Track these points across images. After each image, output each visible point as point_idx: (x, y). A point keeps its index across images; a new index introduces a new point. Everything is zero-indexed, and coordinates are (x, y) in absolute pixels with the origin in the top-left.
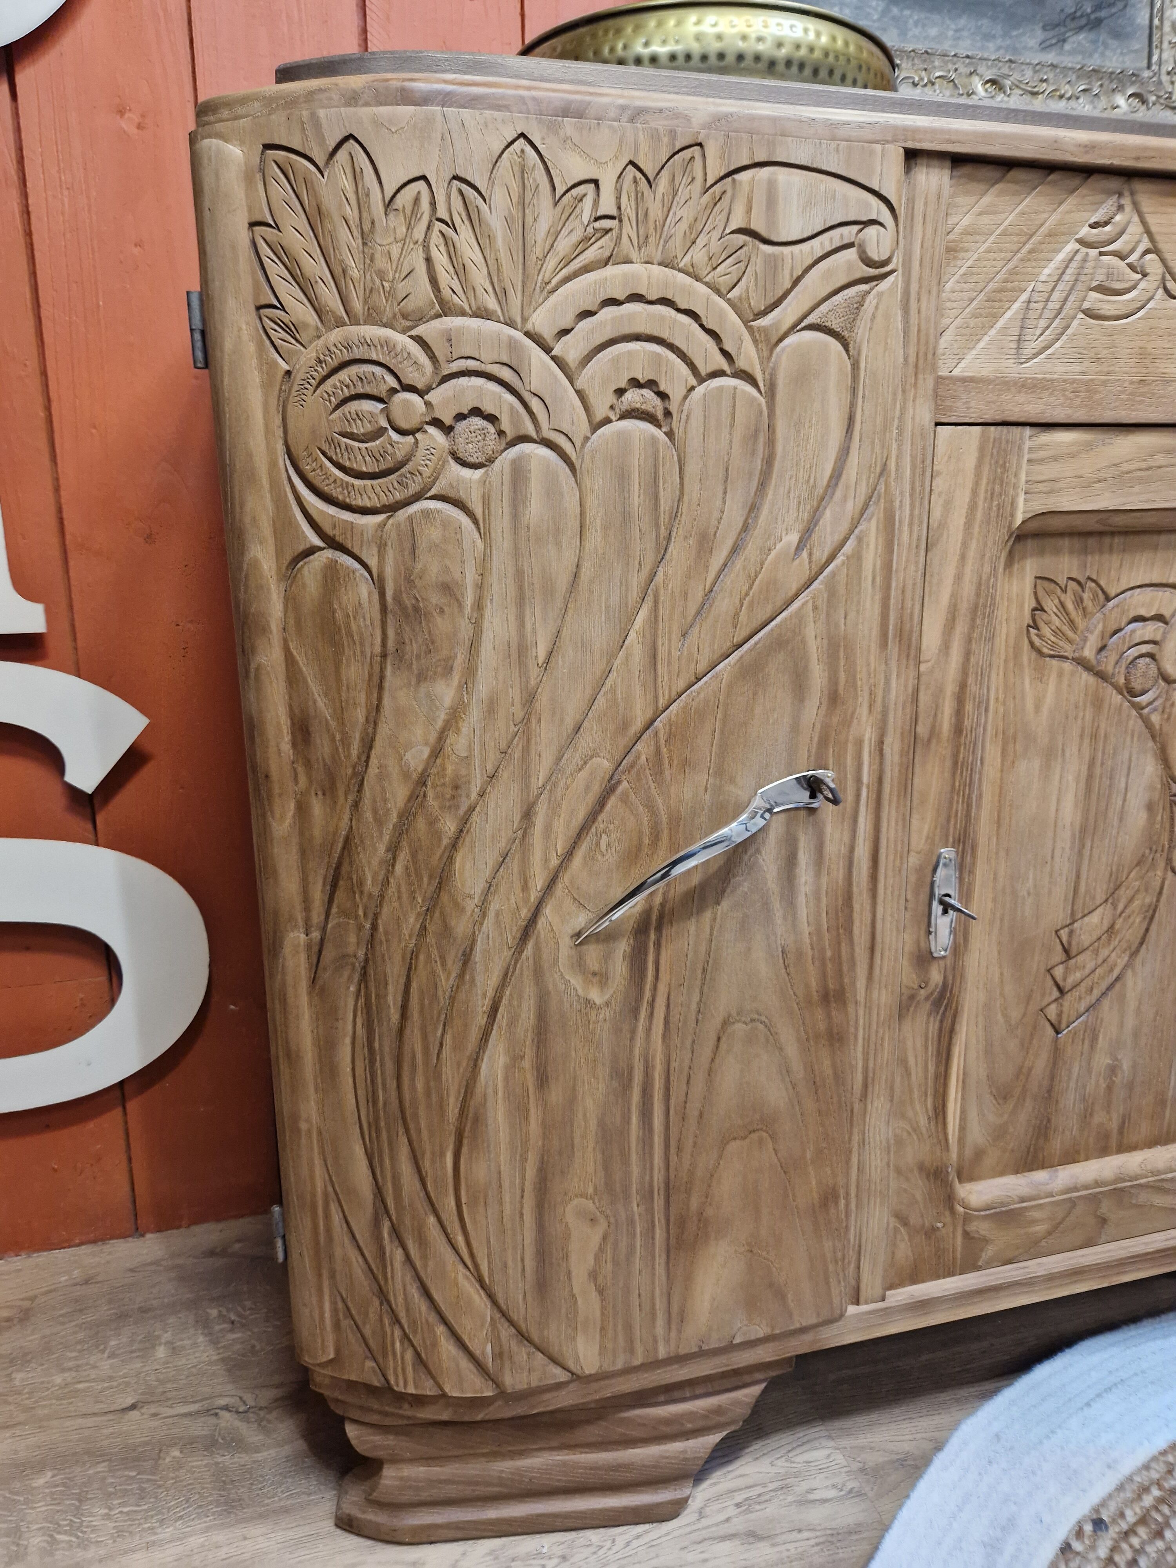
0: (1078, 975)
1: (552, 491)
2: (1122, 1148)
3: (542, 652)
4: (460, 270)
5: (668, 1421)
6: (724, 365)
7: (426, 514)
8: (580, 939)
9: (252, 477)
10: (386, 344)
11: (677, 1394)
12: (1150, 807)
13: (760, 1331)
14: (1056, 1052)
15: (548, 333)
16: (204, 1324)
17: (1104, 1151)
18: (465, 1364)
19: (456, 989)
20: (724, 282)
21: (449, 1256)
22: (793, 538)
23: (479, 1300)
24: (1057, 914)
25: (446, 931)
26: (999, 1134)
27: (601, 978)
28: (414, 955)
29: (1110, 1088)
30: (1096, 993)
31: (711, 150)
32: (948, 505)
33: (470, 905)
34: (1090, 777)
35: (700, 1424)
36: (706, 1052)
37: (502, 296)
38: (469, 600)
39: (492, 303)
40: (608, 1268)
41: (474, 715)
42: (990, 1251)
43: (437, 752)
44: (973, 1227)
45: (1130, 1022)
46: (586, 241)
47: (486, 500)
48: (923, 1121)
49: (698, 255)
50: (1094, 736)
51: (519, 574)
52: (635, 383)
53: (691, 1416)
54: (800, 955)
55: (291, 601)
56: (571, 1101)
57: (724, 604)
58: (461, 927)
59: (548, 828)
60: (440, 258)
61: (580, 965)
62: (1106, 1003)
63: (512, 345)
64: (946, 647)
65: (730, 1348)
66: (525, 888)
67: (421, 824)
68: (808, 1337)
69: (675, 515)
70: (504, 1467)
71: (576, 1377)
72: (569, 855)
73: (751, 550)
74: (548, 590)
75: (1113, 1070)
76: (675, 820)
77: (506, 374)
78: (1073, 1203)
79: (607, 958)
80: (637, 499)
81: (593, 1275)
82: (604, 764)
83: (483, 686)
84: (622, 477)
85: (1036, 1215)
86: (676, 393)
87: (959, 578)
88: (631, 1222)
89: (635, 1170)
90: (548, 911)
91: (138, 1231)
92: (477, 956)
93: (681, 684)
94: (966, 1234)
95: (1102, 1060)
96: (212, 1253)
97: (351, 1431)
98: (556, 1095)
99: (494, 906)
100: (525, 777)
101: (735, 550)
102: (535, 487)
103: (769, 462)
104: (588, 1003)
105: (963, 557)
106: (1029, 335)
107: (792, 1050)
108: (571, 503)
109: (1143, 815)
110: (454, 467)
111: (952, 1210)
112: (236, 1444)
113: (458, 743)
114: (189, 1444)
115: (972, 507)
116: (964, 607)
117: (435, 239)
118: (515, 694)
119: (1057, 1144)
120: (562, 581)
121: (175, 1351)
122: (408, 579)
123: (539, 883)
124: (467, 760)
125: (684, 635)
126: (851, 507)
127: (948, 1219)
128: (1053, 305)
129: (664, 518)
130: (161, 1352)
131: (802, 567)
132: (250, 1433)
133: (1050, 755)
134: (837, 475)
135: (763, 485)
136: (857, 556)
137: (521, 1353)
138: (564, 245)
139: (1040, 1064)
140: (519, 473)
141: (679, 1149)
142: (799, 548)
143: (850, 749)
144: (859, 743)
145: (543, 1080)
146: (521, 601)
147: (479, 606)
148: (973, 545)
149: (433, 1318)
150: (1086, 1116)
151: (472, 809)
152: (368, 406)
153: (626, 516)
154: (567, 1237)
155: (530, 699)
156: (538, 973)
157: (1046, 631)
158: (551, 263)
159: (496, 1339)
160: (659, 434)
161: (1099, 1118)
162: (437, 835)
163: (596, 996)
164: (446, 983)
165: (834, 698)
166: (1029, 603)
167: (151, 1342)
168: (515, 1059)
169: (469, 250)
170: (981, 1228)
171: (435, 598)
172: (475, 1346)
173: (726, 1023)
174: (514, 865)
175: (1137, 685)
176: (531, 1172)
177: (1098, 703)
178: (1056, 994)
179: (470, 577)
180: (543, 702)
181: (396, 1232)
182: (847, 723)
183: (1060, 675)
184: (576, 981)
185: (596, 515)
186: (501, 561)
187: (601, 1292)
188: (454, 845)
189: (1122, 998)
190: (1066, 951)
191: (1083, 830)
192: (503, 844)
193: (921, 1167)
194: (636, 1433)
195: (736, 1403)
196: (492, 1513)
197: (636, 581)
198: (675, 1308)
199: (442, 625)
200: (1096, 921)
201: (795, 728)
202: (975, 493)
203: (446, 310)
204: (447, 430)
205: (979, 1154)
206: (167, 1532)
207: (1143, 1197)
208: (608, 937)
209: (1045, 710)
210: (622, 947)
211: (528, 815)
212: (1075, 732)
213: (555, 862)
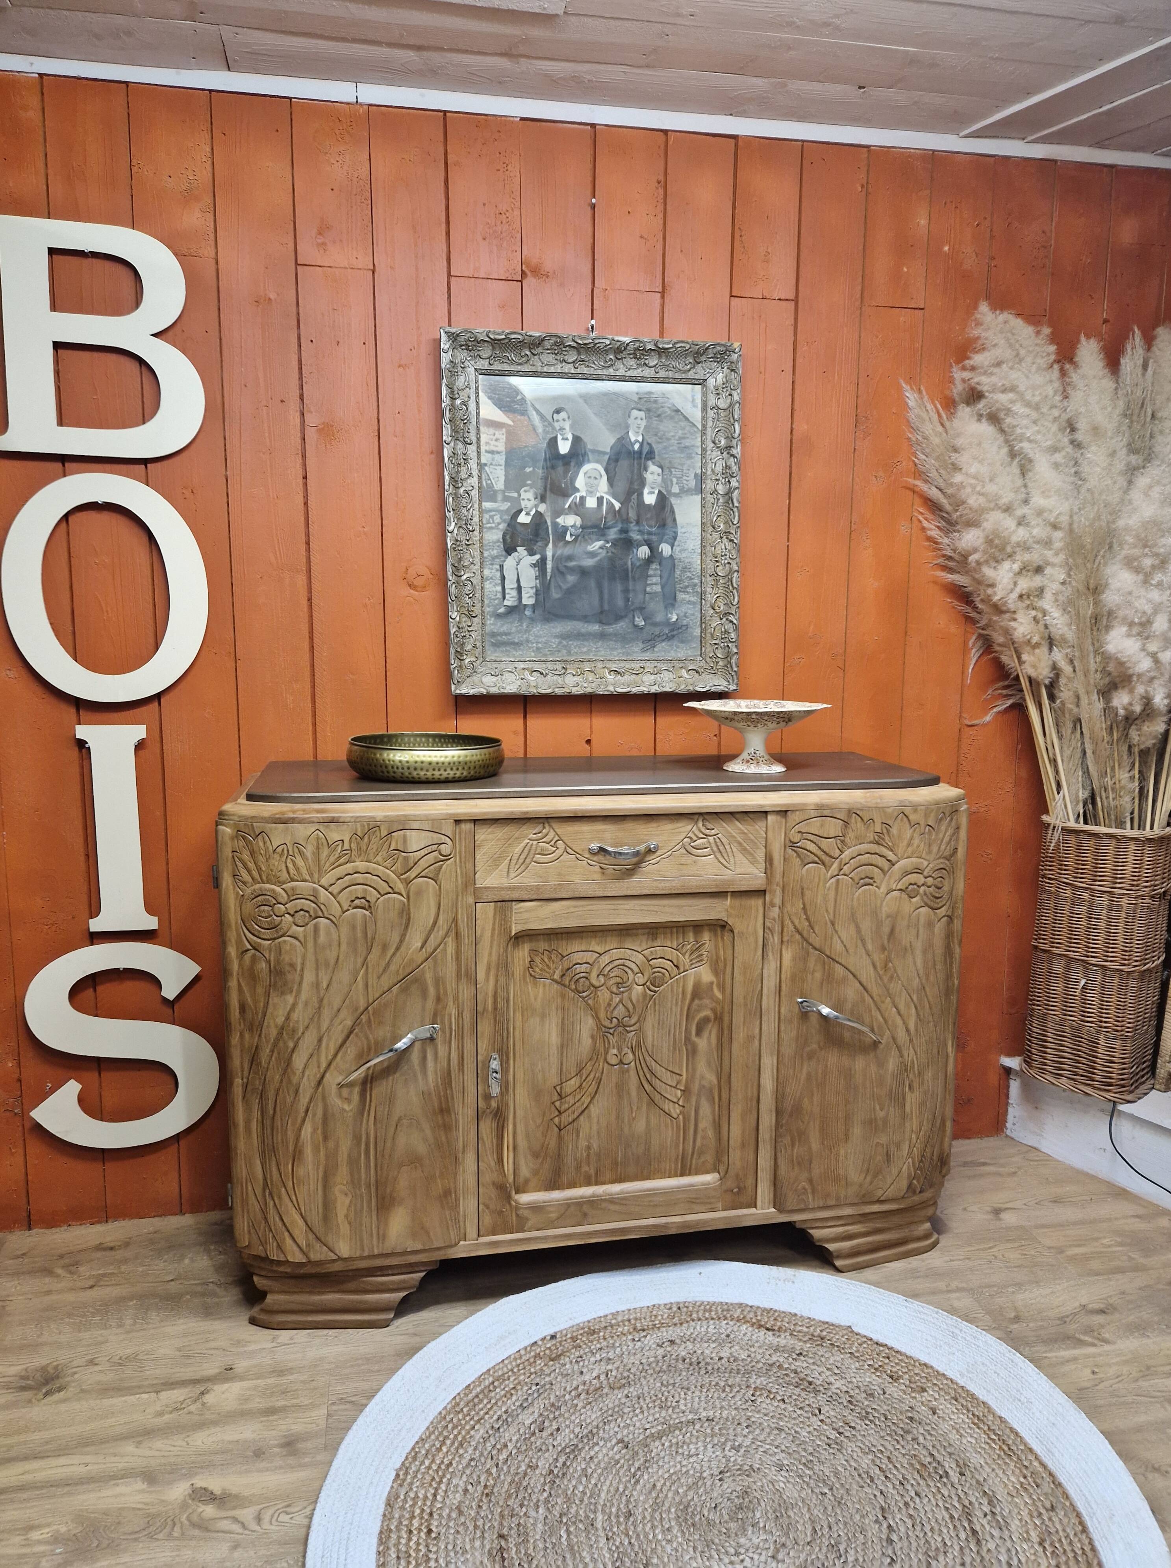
0: (567, 1106)
1: (328, 933)
2: (597, 1183)
3: (325, 985)
4: (297, 869)
5: (382, 1284)
6: (390, 890)
7: (285, 941)
8: (341, 1086)
9: (230, 926)
10: (273, 890)
11: (386, 1272)
12: (592, 1037)
13: (419, 1247)
14: (560, 1138)
15: (326, 886)
16: (208, 1251)
17: (589, 1184)
18: (295, 1248)
19: (293, 1103)
20: (389, 866)
21: (290, 1204)
22: (419, 944)
23: (301, 1222)
24: (553, 1079)
25: (289, 1081)
26: (536, 1172)
27: (348, 1100)
28: (278, 1089)
29: (588, 1156)
30: (576, 1114)
31: (382, 828)
32: (483, 929)
33: (298, 1073)
34: (563, 1024)
35: (395, 1286)
36: (392, 1130)
37: (311, 875)
38: (299, 969)
39: (308, 878)
40: (352, 1215)
41: (300, 1006)
42: (529, 1224)
43: (288, 1018)
44: (520, 1212)
45: (595, 1127)
46: (340, 858)
47: (305, 937)
48: (492, 1164)
49: (379, 858)
50: (563, 1009)
51: (317, 960)
52: (358, 898)
53: (393, 1282)
54: (430, 1094)
55: (240, 965)
56: (337, 1146)
57: (393, 967)
58: (295, 1080)
59: (328, 1045)
60: (290, 865)
61: (340, 1096)
62: (582, 1118)
63: (314, 889)
64: (487, 979)
65: (405, 1253)
66: (319, 1067)
67: (281, 1044)
68: (442, 1252)
69: (373, 939)
70: (316, 1298)
71: (340, 1259)
72: (336, 1055)
73: (402, 949)
74: (327, 964)
75: (589, 1148)
76: (377, 1043)
77: (312, 898)
78: (569, 1206)
79: (351, 1093)
80: (359, 934)
81: (346, 1216)
82: (349, 1023)
83: (304, 996)
84: (354, 927)
85: (551, 1209)
86: (372, 900)
87: (490, 954)
88: (361, 1196)
89: (363, 1176)
90: (327, 1075)
91: (181, 1212)
92: (301, 1091)
93: (377, 995)
94: (517, 1215)
95: (583, 1143)
96: (216, 1224)
97: (255, 1278)
98: (331, 1144)
99: (307, 1074)
100: (319, 1028)
101: (397, 949)
102: (322, 933)
103: (409, 919)
104: (344, 1110)
105: (491, 947)
106: (511, 871)
107: (428, 1132)
108: (335, 936)
109: (590, 1041)
110: (294, 927)
111: (510, 1204)
112: (214, 1294)
113: (295, 1016)
114: (195, 1294)
115: (493, 929)
116: (493, 965)
117: (289, 860)
118: (315, 999)
119: (565, 1179)
120: (332, 962)
121: (192, 1260)
122: (278, 962)
123: (324, 1065)
124: (297, 1022)
125: (379, 978)
126: (442, 933)
127: (508, 1207)
128: (521, 861)
129: (369, 940)
130: (187, 1261)
131: (423, 954)
132: (220, 1291)
133: (543, 1016)
134: (435, 923)
135: (407, 927)
136: (445, 950)
137: (318, 1246)
138: (332, 859)
139: (553, 1143)
140: (316, 928)
141: (381, 1169)
142: (422, 947)
143: (447, 1017)
144: (450, 1015)
145: (326, 1138)
146: (317, 969)
147: (302, 970)
148: (495, 943)
149: (284, 1229)
150: (578, 1168)
151: (299, 1039)
152: (266, 908)
153: (356, 940)
154: (335, 1200)
155: (321, 1001)
156: (324, 1098)
157: (537, 970)
158: (328, 865)
159: (307, 1240)
160: (367, 913)
161: (585, 1168)
162: (287, 1047)
163: (346, 1107)
164: (289, 1100)
165: (438, 999)
166: (528, 959)
167: (183, 1257)
168: (315, 1130)
169: (300, 862)
170: (525, 1213)
171: (287, 968)
172: (300, 1242)
173: (400, 1119)
174: (315, 1058)
175: (580, 989)
176: (321, 1174)
177: (563, 996)
178: (557, 1113)
179: (299, 961)
180: (325, 1001)
181: (271, 1194)
182: (445, 1008)
183: (544, 986)
184: (338, 1102)
185: (344, 940)
186: (310, 956)
187: (350, 1223)
188: (293, 1051)
189: (589, 1117)
190: (560, 1095)
191: (562, 1046)
192: (310, 1051)
193: (494, 1183)
194: (369, 1287)
195: (412, 1279)
196: (310, 1318)
197: (360, 960)
198: (381, 1233)
199: (289, 977)
200: (573, 1083)
201: (423, 1009)
202: (494, 924)
203: (292, 880)
204: (292, 916)
205: (527, 1181)
206: (181, 1321)
207: (604, 1205)
208: (351, 1085)
209: (539, 1000)
210: (357, 1090)
211: (320, 1040)
212: (553, 1007)
213: (330, 1057)
